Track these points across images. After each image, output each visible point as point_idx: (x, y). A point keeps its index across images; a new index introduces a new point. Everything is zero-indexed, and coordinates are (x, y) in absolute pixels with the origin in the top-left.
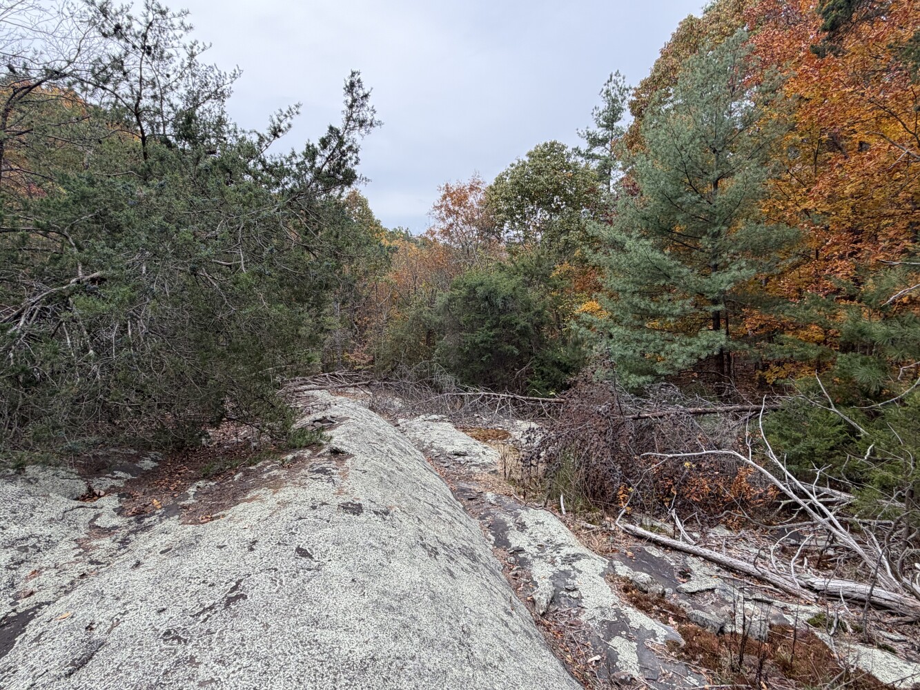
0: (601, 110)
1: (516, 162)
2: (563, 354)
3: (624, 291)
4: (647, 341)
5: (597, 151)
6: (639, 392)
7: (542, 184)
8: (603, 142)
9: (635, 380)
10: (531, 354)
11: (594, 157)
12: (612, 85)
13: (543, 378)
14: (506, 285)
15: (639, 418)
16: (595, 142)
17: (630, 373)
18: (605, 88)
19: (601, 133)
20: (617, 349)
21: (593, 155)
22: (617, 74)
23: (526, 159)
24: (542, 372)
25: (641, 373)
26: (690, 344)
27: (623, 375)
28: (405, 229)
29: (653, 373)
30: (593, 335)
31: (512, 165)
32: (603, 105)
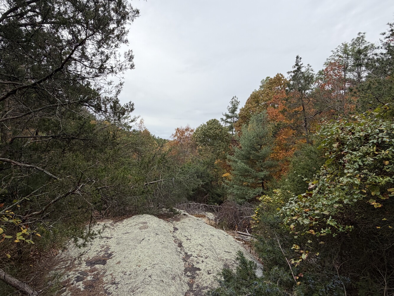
0: (230, 107)
1: (203, 124)
2: (219, 191)
3: (237, 175)
4: (243, 189)
5: (229, 120)
6: (241, 204)
7: (211, 133)
8: (231, 117)
9: (240, 201)
10: (209, 191)
11: (227, 122)
12: (233, 100)
13: (213, 199)
14: (202, 169)
15: (240, 210)
16: (228, 117)
17: (239, 198)
18: (231, 101)
19: (230, 114)
20: (235, 191)
21: (227, 121)
22: (235, 97)
23: (206, 124)
24: (213, 197)
25: (242, 198)
26: (254, 191)
27: (237, 199)
28: (153, 135)
29: (245, 198)
30: (228, 187)
31: (201, 125)
32: (231, 106)
